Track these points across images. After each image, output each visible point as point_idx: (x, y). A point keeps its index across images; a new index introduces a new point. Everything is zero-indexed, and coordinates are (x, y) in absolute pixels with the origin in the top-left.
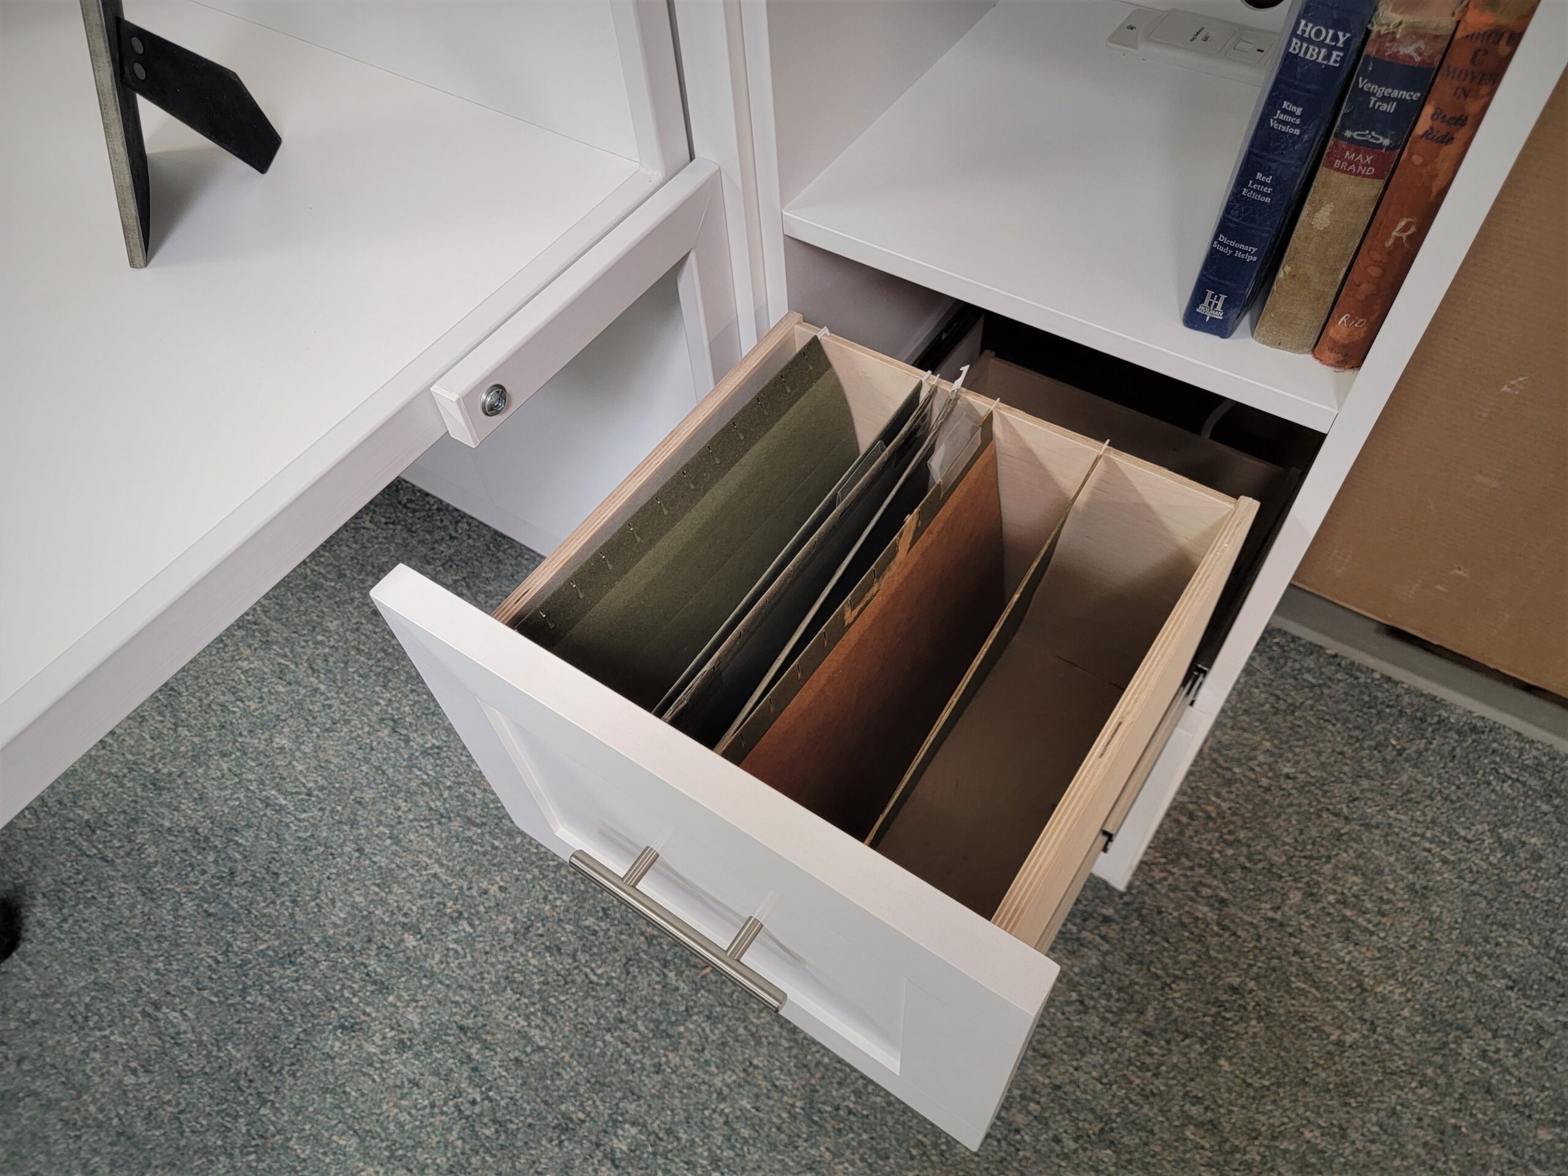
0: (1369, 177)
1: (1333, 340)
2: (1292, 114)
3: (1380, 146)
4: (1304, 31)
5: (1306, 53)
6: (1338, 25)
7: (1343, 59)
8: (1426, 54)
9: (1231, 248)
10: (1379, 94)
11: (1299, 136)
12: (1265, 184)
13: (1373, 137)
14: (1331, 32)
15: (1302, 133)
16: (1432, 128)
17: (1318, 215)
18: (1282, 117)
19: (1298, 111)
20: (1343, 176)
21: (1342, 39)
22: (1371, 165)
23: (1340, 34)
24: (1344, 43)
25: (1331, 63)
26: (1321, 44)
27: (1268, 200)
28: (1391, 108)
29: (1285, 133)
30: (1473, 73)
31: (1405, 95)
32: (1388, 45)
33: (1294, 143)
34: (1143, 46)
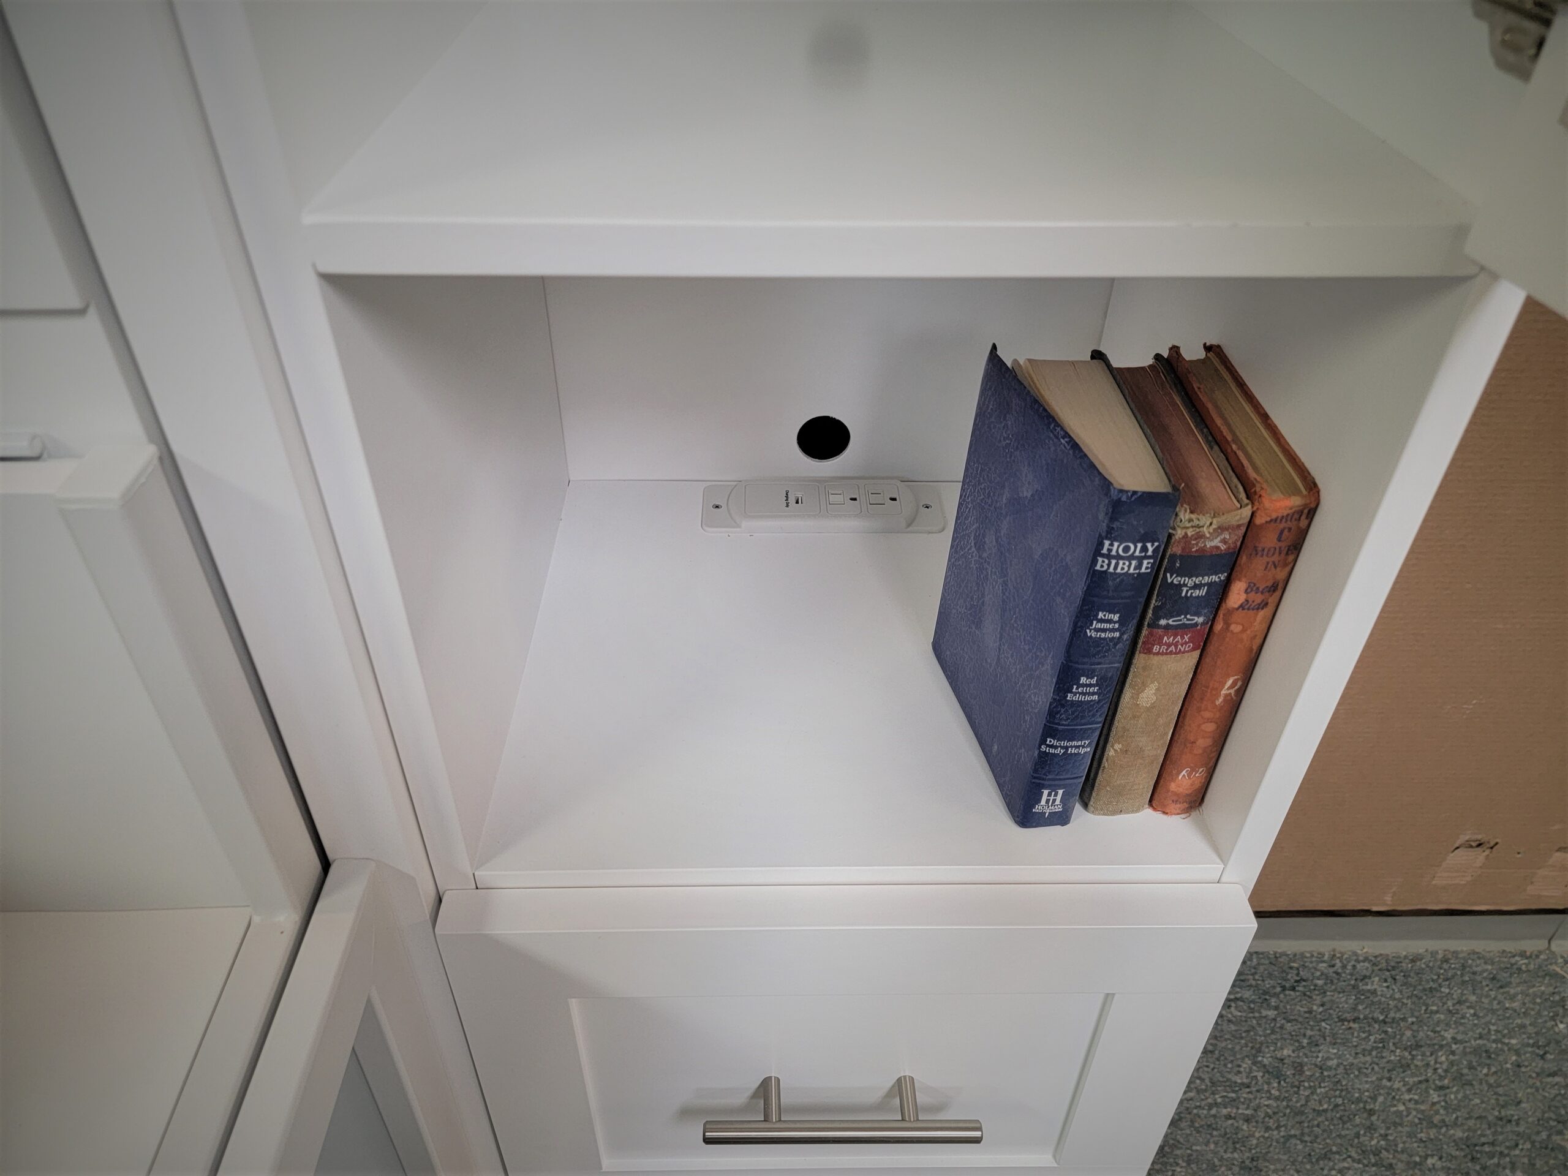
0: (1188, 652)
1: (1175, 794)
2: (1110, 621)
3: (1196, 624)
4: (1110, 550)
5: (1116, 568)
6: (1144, 539)
7: (1153, 564)
8: (1230, 542)
9: (1062, 747)
10: (1190, 583)
11: (1119, 638)
12: (1090, 685)
13: (1188, 620)
14: (1139, 545)
15: (1122, 634)
16: (1247, 601)
17: (1143, 695)
18: (1099, 626)
19: (1116, 617)
20: (1164, 657)
21: (1150, 549)
22: (1189, 642)
23: (1149, 545)
24: (1154, 551)
25: (1143, 570)
26: (1131, 558)
27: (1096, 697)
28: (1203, 592)
29: (1104, 639)
30: (1280, 548)
31: (1215, 578)
32: (1193, 542)
33: (1115, 645)
34: (745, 524)
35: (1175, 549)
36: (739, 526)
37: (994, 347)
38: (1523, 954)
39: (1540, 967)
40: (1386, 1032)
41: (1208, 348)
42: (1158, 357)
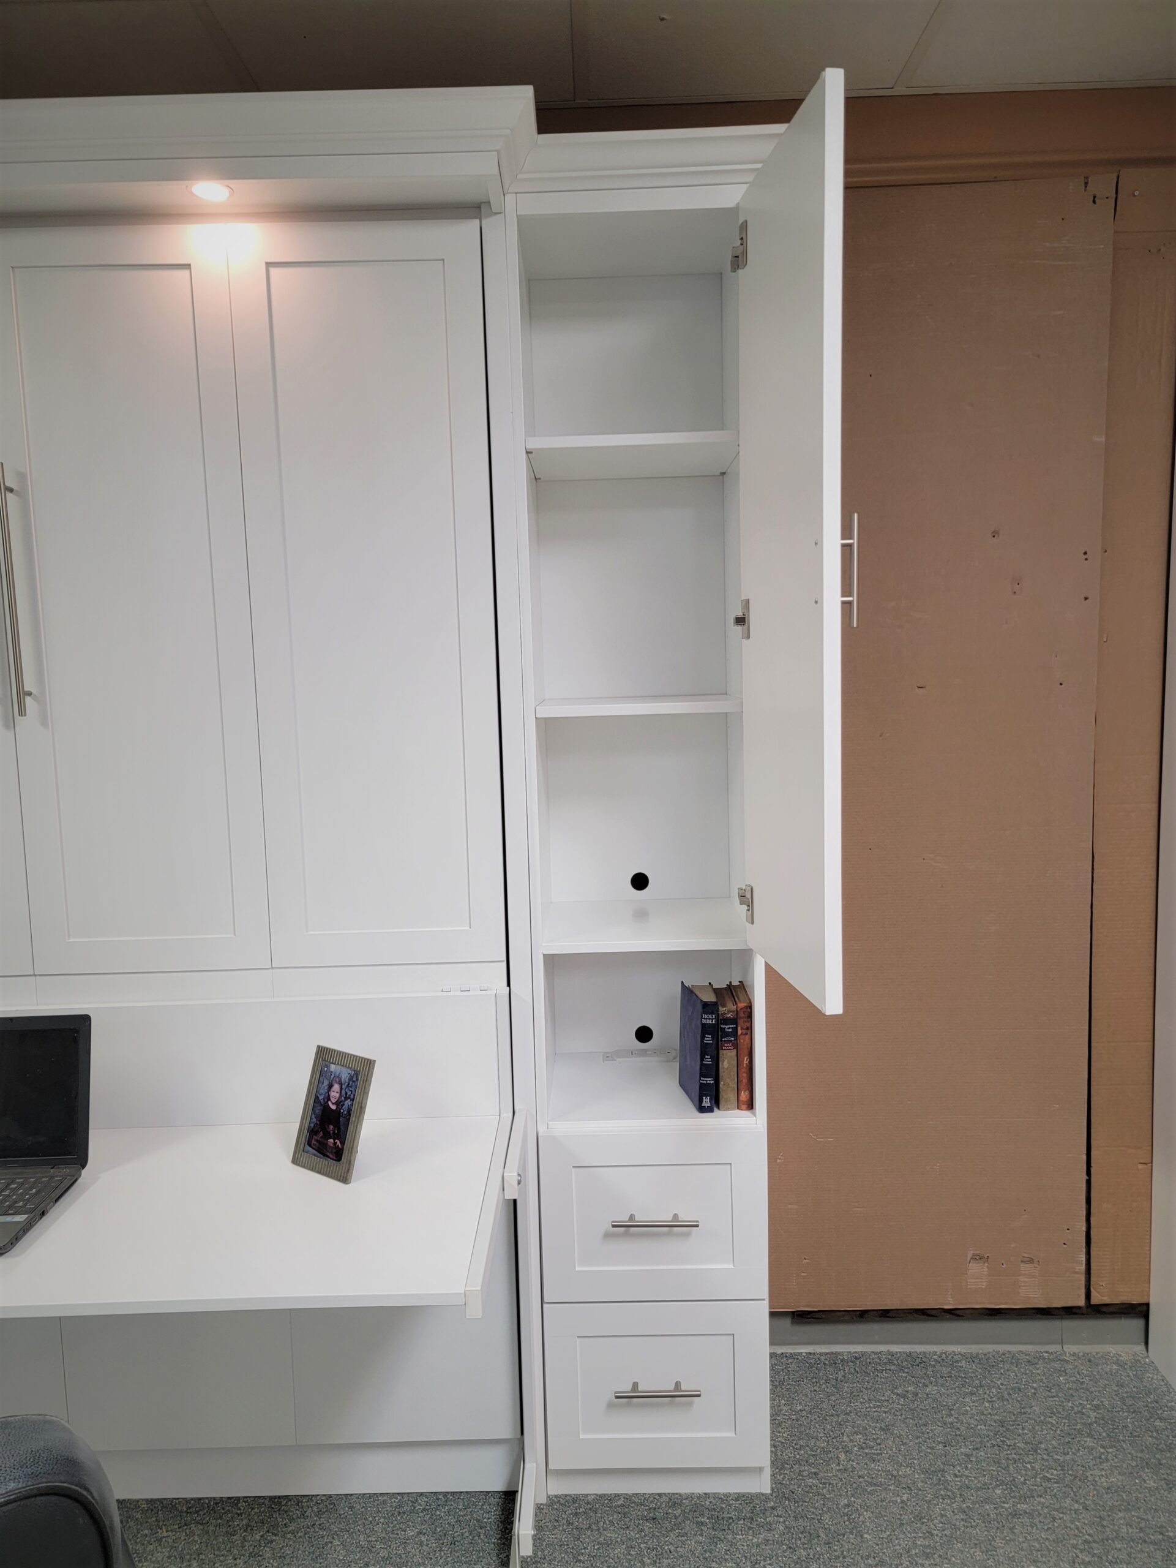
0: (733, 1050)
1: (743, 1103)
2: (709, 1039)
3: (732, 1040)
5: (707, 1022)
6: (712, 1013)
7: (716, 1021)
8: (734, 1016)
9: (706, 1081)
10: (726, 1027)
12: (709, 1060)
13: (729, 1039)
15: (714, 1043)
16: (743, 1033)
17: (725, 1064)
19: (711, 1038)
20: (727, 1051)
22: (732, 1047)
25: (714, 1023)
27: (709, 1064)
28: (731, 1030)
29: (710, 1044)
30: (745, 1017)
31: (733, 1026)
32: (724, 1016)
33: (713, 1046)
34: (618, 1060)
35: (721, 1018)
36: (615, 1060)
37: (682, 982)
38: (1047, 1352)
39: (1056, 1357)
40: (965, 1381)
41: (740, 982)
42: (727, 985)
